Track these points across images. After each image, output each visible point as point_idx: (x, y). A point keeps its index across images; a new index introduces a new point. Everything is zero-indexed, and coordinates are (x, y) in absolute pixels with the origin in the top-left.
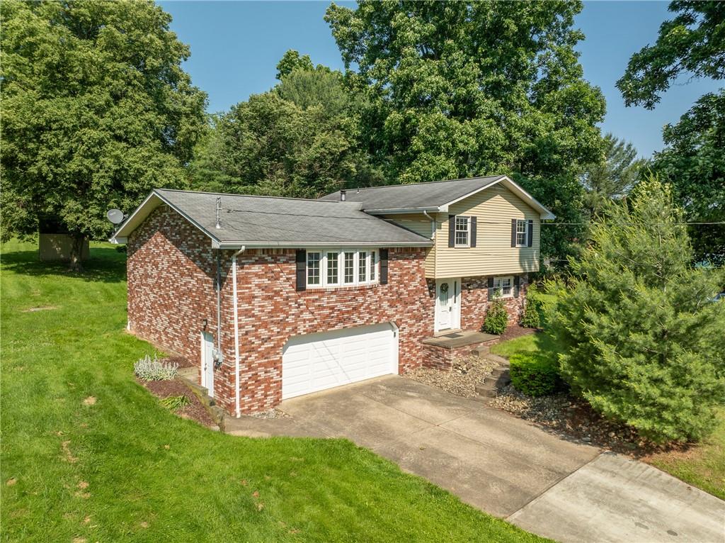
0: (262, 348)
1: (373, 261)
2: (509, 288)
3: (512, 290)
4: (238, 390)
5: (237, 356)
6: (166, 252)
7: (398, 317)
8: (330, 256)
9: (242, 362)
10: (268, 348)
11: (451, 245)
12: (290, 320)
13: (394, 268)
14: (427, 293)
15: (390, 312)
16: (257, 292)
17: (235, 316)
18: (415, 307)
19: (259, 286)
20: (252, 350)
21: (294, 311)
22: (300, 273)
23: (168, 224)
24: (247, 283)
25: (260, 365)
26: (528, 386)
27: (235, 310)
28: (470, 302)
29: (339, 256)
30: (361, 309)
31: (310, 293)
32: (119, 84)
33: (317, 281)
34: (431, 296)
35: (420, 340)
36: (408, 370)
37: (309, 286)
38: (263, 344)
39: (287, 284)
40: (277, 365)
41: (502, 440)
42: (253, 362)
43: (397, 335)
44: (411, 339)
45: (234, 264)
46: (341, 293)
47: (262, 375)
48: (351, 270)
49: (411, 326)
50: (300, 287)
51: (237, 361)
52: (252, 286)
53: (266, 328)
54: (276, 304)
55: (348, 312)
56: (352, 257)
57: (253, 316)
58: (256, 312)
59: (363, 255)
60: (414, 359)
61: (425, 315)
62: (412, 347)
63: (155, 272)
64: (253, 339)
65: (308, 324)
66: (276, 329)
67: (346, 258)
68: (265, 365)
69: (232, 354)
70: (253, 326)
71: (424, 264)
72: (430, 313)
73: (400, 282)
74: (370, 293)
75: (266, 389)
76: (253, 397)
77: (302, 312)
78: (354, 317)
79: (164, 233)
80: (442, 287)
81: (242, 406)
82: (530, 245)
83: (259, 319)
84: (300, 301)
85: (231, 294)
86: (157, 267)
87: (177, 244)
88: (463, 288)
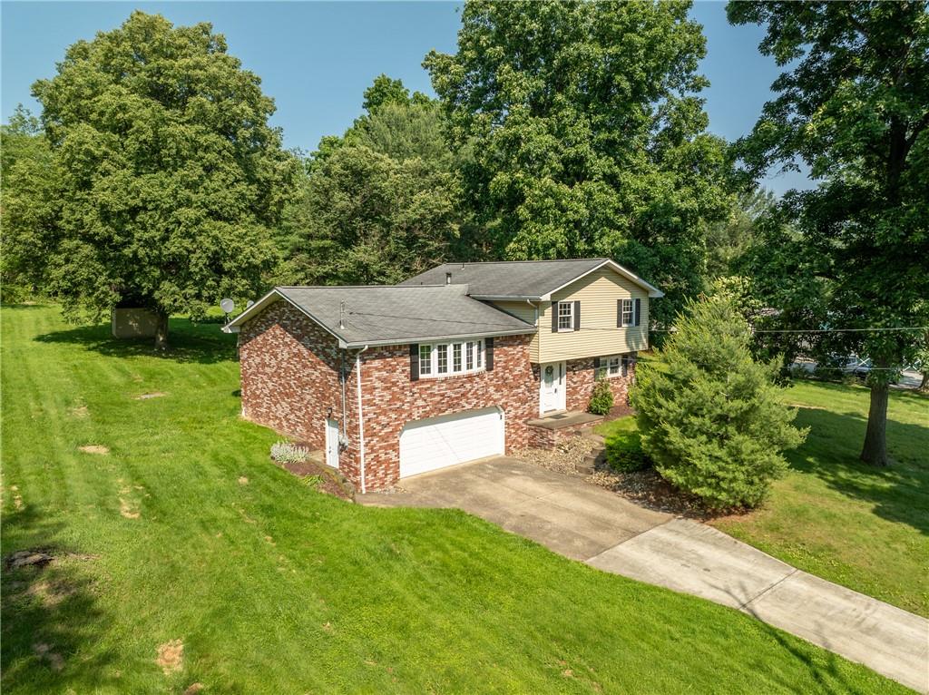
0: (382, 433)
1: (479, 350)
2: (617, 367)
3: (620, 369)
4: (363, 470)
5: (362, 440)
6: (286, 344)
7: (504, 400)
8: (440, 348)
9: (366, 445)
10: (386, 433)
11: (554, 330)
12: (406, 407)
13: (498, 356)
14: (532, 377)
15: (496, 396)
16: (378, 384)
17: (360, 405)
18: (520, 391)
19: (378, 378)
20: (373, 435)
21: (409, 399)
22: (414, 365)
23: (288, 319)
24: (369, 376)
25: (381, 448)
26: (621, 463)
27: (360, 400)
28: (575, 383)
29: (448, 348)
30: (469, 395)
31: (423, 382)
32: (211, 157)
33: (429, 371)
34: (536, 379)
35: (525, 422)
36: (514, 450)
37: (422, 376)
38: (382, 429)
39: (402, 376)
40: (395, 447)
41: (591, 508)
42: (375, 445)
43: (503, 417)
44: (517, 421)
45: (358, 360)
46: (451, 381)
47: (383, 457)
48: (460, 360)
49: (516, 408)
50: (414, 377)
51: (363, 443)
52: (373, 378)
53: (385, 415)
54: (393, 394)
55: (457, 398)
56: (460, 348)
57: (375, 405)
58: (377, 401)
59: (470, 345)
60: (520, 439)
61: (530, 397)
62: (518, 429)
63: (273, 362)
64: (374, 425)
65: (421, 410)
66: (394, 416)
67: (455, 349)
68: (385, 448)
69: (357, 438)
70: (375, 414)
71: (529, 349)
72: (535, 395)
73: (505, 368)
74: (477, 379)
75: (387, 469)
76: (375, 475)
77: (416, 400)
78: (463, 402)
79: (284, 326)
80: (547, 370)
81: (366, 484)
82: (638, 323)
83: (380, 408)
84: (415, 390)
85: (356, 386)
86: (276, 358)
87: (299, 338)
88: (568, 370)
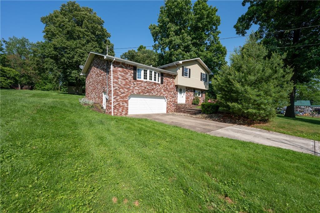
0: (121, 95)
1: (159, 76)
2: (200, 94)
3: (201, 95)
4: (112, 107)
5: (112, 96)
6: (95, 72)
7: (166, 95)
8: (144, 71)
9: (114, 98)
10: (123, 96)
11: (183, 75)
12: (131, 88)
13: (165, 80)
14: (176, 90)
15: (164, 93)
16: (120, 77)
17: (112, 83)
18: (172, 93)
19: (121, 75)
20: (118, 95)
21: (132, 86)
22: (135, 74)
24: (116, 73)
25: (121, 101)
27: (112, 81)
28: (188, 95)
29: (147, 71)
30: (155, 90)
31: (138, 81)
33: (140, 78)
34: (177, 91)
35: (173, 104)
36: (169, 112)
37: (137, 79)
38: (122, 94)
39: (130, 77)
40: (127, 102)
42: (118, 99)
43: (166, 101)
44: (171, 103)
45: (112, 65)
46: (148, 83)
47: (121, 104)
48: (152, 76)
49: (170, 99)
50: (135, 78)
51: (113, 98)
52: (118, 74)
53: (123, 89)
54: (126, 82)
55: (150, 90)
56: (152, 72)
57: (118, 84)
58: (119, 83)
59: (155, 73)
60: (171, 109)
61: (174, 96)
62: (171, 106)
63: (92, 80)
64: (118, 92)
65: (137, 91)
66: (126, 90)
67: (150, 72)
68: (122, 101)
69: (111, 95)
70: (118, 87)
71: (175, 81)
72: (176, 96)
73: (167, 85)
74: (158, 85)
75: (123, 109)
76: (118, 111)
77: (135, 87)
78: (152, 92)
79: (94, 66)
80: (180, 89)
81: (114, 113)
82: (206, 81)
83: (121, 86)
84: (135, 83)
85: (111, 75)
86: (92, 78)
87: (97, 68)
88: (186, 91)
